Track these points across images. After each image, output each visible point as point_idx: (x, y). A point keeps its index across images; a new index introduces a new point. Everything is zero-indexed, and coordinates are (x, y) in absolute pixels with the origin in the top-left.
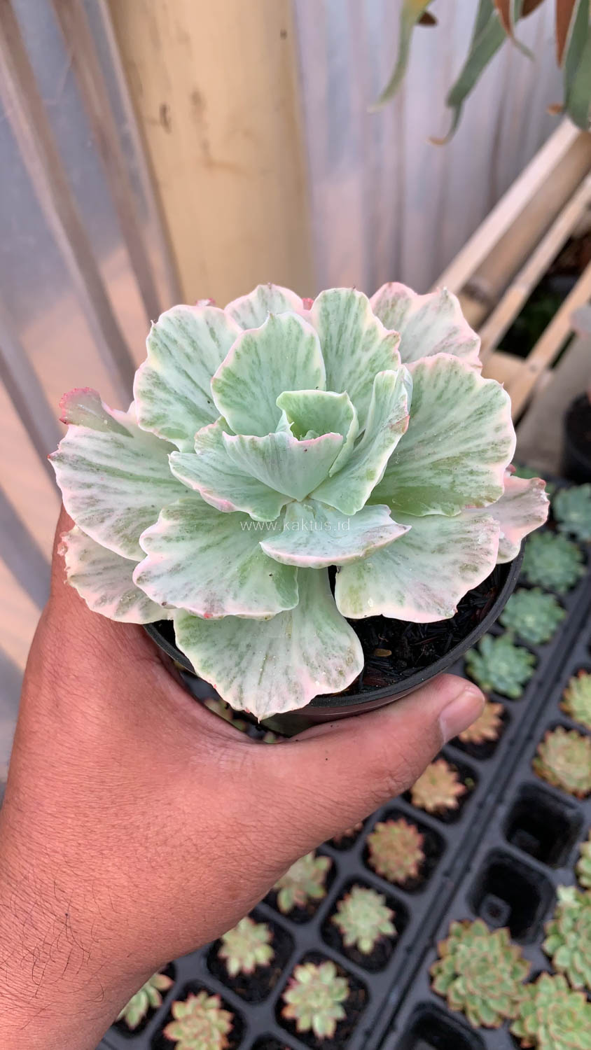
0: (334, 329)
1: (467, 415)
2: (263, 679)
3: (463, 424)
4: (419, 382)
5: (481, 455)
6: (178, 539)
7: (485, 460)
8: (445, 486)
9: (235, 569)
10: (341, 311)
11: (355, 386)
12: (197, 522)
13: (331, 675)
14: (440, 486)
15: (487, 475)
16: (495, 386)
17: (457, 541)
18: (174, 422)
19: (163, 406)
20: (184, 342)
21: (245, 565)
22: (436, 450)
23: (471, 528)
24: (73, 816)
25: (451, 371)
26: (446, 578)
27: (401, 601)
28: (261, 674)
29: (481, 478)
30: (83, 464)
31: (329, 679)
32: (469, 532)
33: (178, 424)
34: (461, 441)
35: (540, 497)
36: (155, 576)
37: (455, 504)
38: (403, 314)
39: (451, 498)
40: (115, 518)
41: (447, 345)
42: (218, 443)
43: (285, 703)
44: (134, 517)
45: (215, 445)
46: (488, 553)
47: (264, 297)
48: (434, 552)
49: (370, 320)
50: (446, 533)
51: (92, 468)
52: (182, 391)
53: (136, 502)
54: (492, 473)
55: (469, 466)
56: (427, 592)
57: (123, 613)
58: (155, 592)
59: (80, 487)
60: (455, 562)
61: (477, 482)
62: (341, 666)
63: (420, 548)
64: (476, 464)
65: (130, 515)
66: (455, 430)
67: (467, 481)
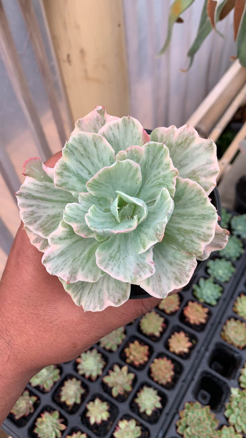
0: (151, 158)
1: (199, 213)
2: (90, 293)
3: (195, 217)
5: (198, 236)
6: (65, 238)
7: (199, 238)
8: (180, 241)
10: (156, 151)
11: (156, 182)
13: (115, 300)
14: (178, 239)
15: (198, 245)
17: (178, 264)
18: (71, 185)
19: (67, 178)
22: (182, 222)
23: (185, 261)
24: (17, 306)
25: (198, 192)
26: (169, 278)
27: (148, 284)
28: (90, 289)
29: (195, 245)
30: (30, 196)
32: (184, 263)
33: (73, 186)
34: (192, 224)
35: (225, 238)
36: (51, 259)
37: (182, 249)
38: (189, 144)
39: (181, 246)
40: (41, 220)
41: (204, 168)
42: (88, 200)
43: (95, 308)
44: (50, 219)
45: (87, 201)
46: (188, 276)
47: (125, 122)
48: (168, 263)
49: (168, 159)
50: (175, 258)
51: (34, 198)
52: (77, 171)
53: (52, 212)
54: (200, 245)
55: (192, 237)
56: (159, 283)
57: (43, 248)
58: (50, 268)
59: (28, 207)
60: (174, 273)
61: (193, 246)
62: (120, 298)
63: (165, 257)
64: (195, 238)
65: (48, 219)
66: (192, 217)
67: (189, 243)
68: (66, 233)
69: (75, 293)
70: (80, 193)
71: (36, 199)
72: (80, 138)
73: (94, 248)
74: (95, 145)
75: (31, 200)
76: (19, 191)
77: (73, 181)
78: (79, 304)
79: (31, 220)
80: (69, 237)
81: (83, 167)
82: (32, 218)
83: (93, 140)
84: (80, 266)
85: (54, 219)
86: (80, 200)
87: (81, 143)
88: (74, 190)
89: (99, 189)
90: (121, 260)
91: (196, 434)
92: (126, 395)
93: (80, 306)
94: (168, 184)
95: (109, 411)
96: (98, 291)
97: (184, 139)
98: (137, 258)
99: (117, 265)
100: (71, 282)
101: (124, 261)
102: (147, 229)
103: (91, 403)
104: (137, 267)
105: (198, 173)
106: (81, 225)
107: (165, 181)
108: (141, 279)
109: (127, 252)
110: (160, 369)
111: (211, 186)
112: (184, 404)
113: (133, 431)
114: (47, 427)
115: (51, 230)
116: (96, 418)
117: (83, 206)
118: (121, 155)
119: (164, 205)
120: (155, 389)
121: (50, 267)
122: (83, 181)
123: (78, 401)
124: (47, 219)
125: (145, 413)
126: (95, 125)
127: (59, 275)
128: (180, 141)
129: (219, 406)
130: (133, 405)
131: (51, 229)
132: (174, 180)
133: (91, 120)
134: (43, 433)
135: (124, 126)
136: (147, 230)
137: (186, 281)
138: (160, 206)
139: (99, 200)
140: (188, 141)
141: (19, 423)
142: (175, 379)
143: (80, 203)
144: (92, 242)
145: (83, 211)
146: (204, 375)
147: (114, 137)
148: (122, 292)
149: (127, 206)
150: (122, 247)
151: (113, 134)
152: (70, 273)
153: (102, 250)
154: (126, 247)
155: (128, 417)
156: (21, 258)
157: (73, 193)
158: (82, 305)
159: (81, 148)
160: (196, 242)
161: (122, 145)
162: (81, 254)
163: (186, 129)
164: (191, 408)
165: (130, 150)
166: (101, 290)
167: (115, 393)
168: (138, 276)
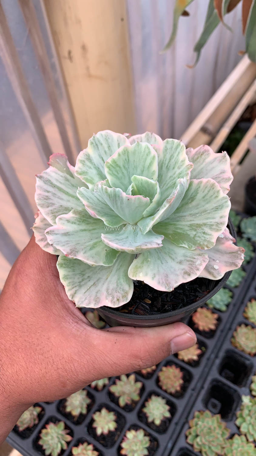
1: (212, 207)
3: (209, 211)
4: (198, 188)
5: (211, 226)
6: (73, 223)
7: (211, 229)
8: (192, 236)
9: (91, 243)
10: (173, 150)
11: (171, 183)
12: (84, 219)
13: (114, 299)
14: (190, 235)
15: (210, 236)
16: (227, 198)
17: (188, 261)
18: (90, 177)
19: (88, 168)
20: (105, 146)
21: (97, 242)
22: (195, 219)
23: (196, 257)
26: (176, 275)
27: (153, 278)
28: (88, 289)
29: (207, 237)
30: (49, 183)
31: (112, 301)
32: (194, 258)
33: (91, 178)
34: (205, 218)
35: (240, 257)
36: (55, 234)
37: (193, 244)
38: (205, 158)
39: (193, 242)
40: (54, 207)
41: (218, 177)
43: (89, 304)
46: (198, 270)
47: (148, 138)
48: (177, 263)
49: (184, 156)
51: (52, 185)
52: (98, 165)
53: (66, 204)
54: (212, 236)
55: (204, 230)
56: (166, 278)
59: (44, 191)
60: (183, 269)
61: (205, 238)
62: (119, 297)
63: (174, 259)
64: (207, 230)
66: (205, 213)
67: (201, 236)
69: (70, 287)
71: (54, 187)
72: (106, 136)
75: (49, 186)
76: (41, 174)
77: (93, 173)
78: (72, 298)
80: (78, 223)
82: (45, 203)
83: (118, 141)
85: (66, 210)
87: (107, 140)
88: (91, 182)
93: (72, 301)
96: (96, 291)
97: (200, 155)
100: (70, 256)
117: (97, 193)
122: (101, 176)
128: (196, 157)
132: (189, 172)
137: (196, 274)
145: (97, 198)
148: (123, 293)
150: (130, 238)
152: (70, 250)
158: (75, 300)
160: (208, 233)
162: (86, 242)
163: (202, 148)
166: (99, 290)
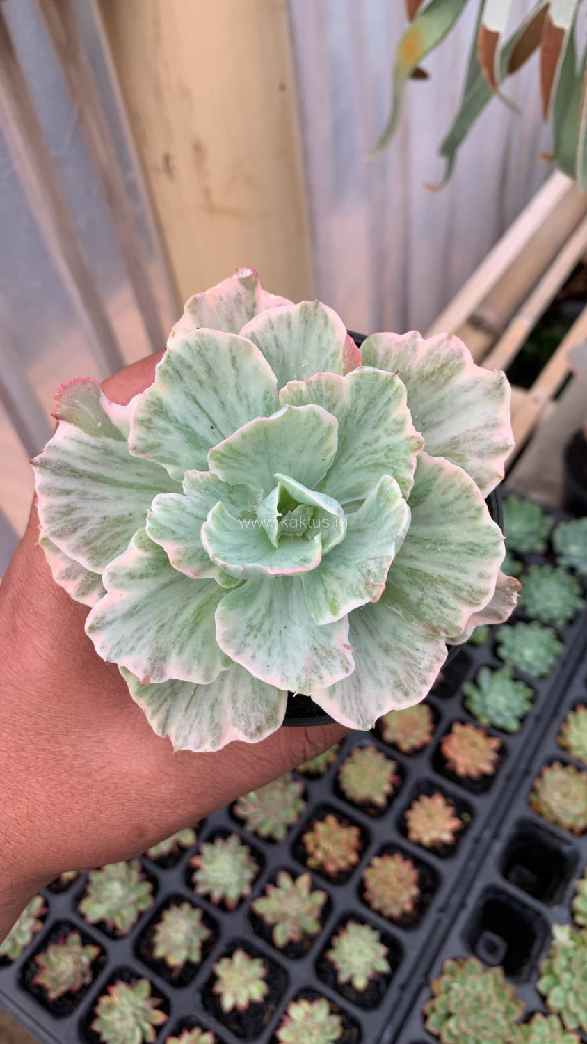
0: (362, 403)
1: (461, 539)
2: (191, 706)
3: (452, 547)
4: (431, 480)
5: (457, 591)
6: (142, 577)
7: (457, 597)
8: (413, 599)
10: (376, 391)
13: (250, 727)
14: (408, 595)
15: (453, 612)
16: (496, 534)
17: (403, 653)
18: (169, 452)
19: (160, 434)
20: (200, 369)
22: (421, 556)
23: (420, 645)
25: (464, 492)
26: (379, 684)
27: (330, 693)
28: (191, 698)
29: (446, 611)
30: (66, 470)
31: (246, 729)
32: (417, 650)
33: (173, 452)
34: (445, 564)
35: (509, 598)
36: (107, 623)
37: (416, 617)
38: (449, 378)
39: (414, 611)
40: (88, 528)
41: (479, 437)
42: (206, 489)
43: (201, 743)
44: (108, 526)
45: (203, 491)
46: (424, 682)
47: (306, 314)
48: (381, 647)
49: (401, 411)
50: (397, 637)
51: (75, 474)
52: (185, 419)
53: (114, 509)
54: (459, 611)
55: (441, 593)
56: (358, 693)
57: (83, 594)
58: (103, 645)
59: (59, 494)
60: (393, 672)
61: (442, 612)
62: (261, 722)
63: (372, 633)
64: (448, 596)
65: (105, 525)
66: (444, 548)
67: (434, 606)
68: (146, 563)
69: (155, 706)
70: (189, 471)
71: (81, 476)
72: (200, 343)
73: (208, 603)
74: (234, 361)
75: (68, 478)
76: (41, 456)
77: (174, 442)
78: (163, 732)
79: (63, 525)
80: (154, 572)
81: (199, 410)
82: (67, 523)
83: (231, 351)
84: (174, 643)
85: (118, 526)
86: (186, 486)
87: (202, 355)
88: (173, 461)
89: (237, 465)
90: (275, 636)
91: (471, 1032)
92: (307, 943)
93: (165, 737)
94: (395, 467)
95: (267, 980)
96: (210, 703)
97: (439, 366)
98: (313, 633)
99: (265, 648)
100: (152, 681)
101: (281, 639)
102: (342, 567)
103: (225, 962)
104: (313, 655)
105: (463, 447)
106: (187, 548)
107: (391, 460)
108: (323, 684)
109: (289, 618)
110: (386, 882)
111: (491, 478)
112: (443, 964)
113: (322, 1027)
114: (123, 1017)
115: (109, 553)
116: (235, 996)
117: (192, 502)
118: (292, 392)
119: (385, 515)
120: (374, 928)
121: (103, 642)
122: (196, 442)
123: (196, 957)
124: (101, 526)
125: (350, 984)
126: (231, 312)
127: (123, 662)
128: (428, 369)
129: (526, 969)
130: (323, 966)
131: (109, 549)
132: (412, 460)
133: (222, 300)
134: (114, 1031)
135: (302, 322)
136: (341, 571)
137: (421, 693)
138: (376, 517)
139: (232, 490)
140: (447, 371)
141: (59, 1008)
142: (421, 906)
143: (185, 495)
144: (204, 587)
145: (193, 515)
146: (490, 896)
147: (277, 346)
148: (267, 710)
149: (297, 511)
150: (277, 605)
151: (276, 338)
152: (150, 659)
153: (231, 609)
154: (287, 605)
155: (309, 994)
156: (24, 617)
157: (171, 470)
158: (169, 735)
159: (202, 368)
160: (450, 604)
161: (293, 365)
162: (177, 614)
163: (445, 343)
164: (459, 972)
165: (316, 382)
166: (216, 700)
167: (280, 937)
168: (314, 677)
